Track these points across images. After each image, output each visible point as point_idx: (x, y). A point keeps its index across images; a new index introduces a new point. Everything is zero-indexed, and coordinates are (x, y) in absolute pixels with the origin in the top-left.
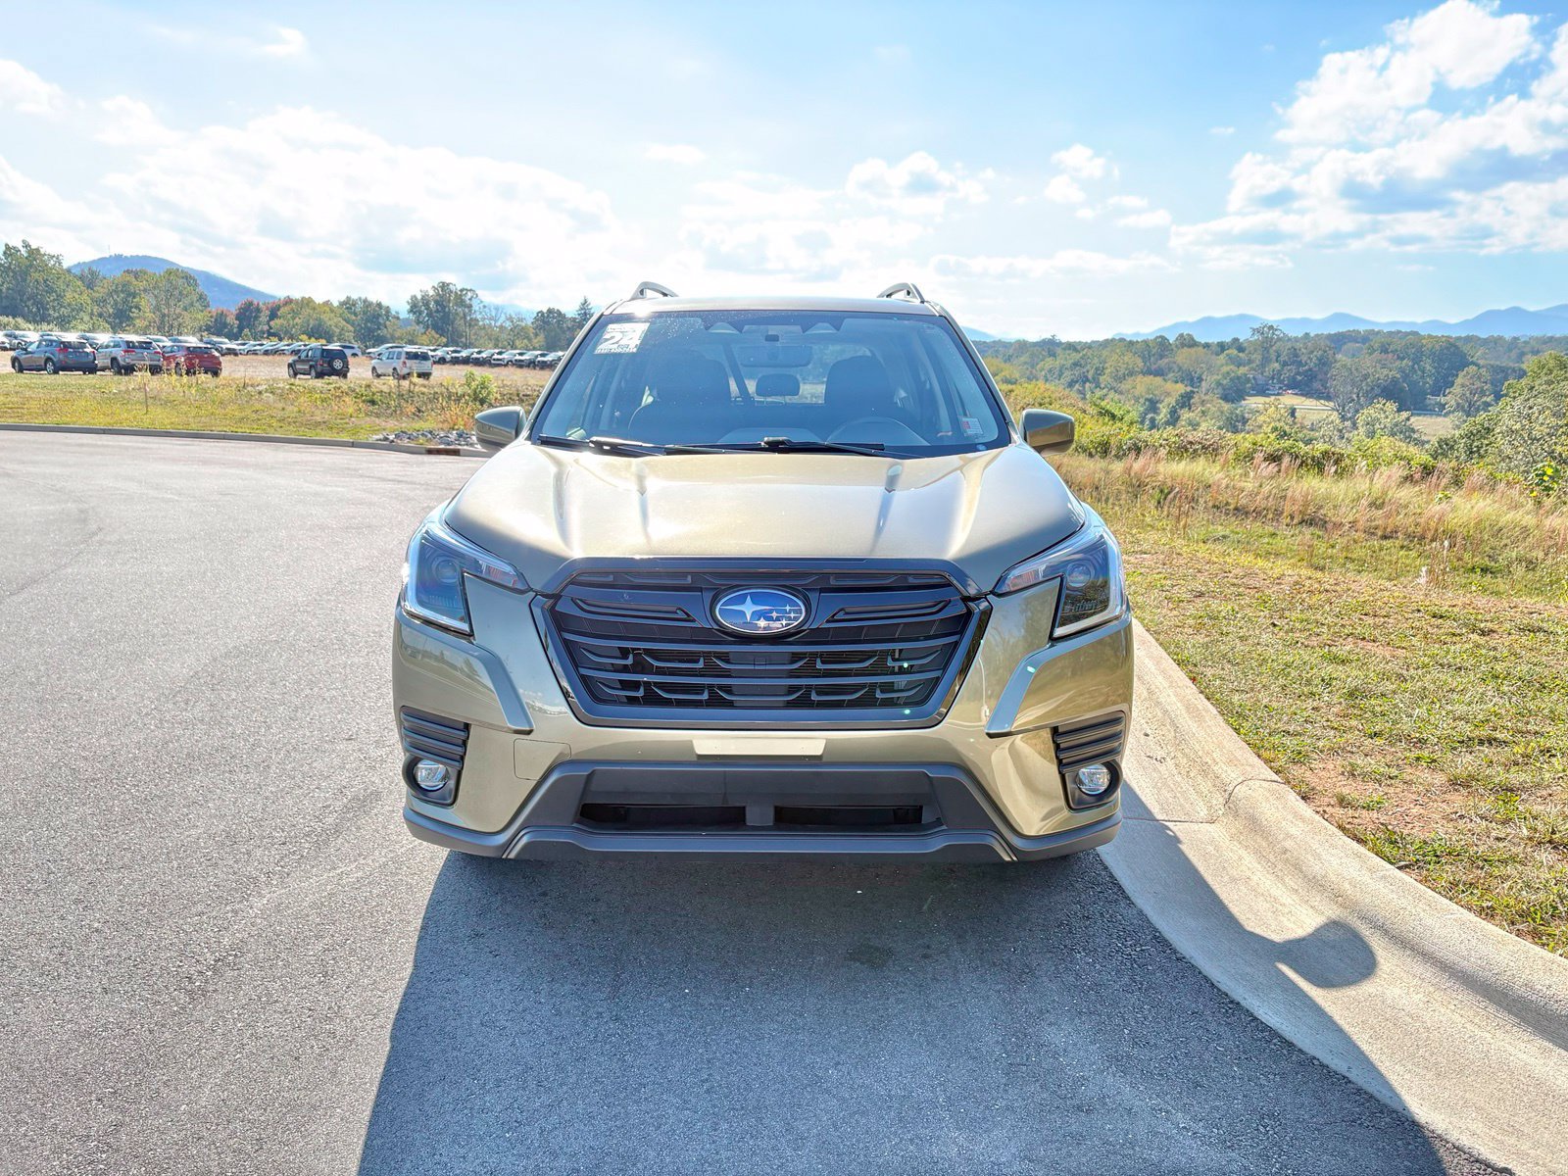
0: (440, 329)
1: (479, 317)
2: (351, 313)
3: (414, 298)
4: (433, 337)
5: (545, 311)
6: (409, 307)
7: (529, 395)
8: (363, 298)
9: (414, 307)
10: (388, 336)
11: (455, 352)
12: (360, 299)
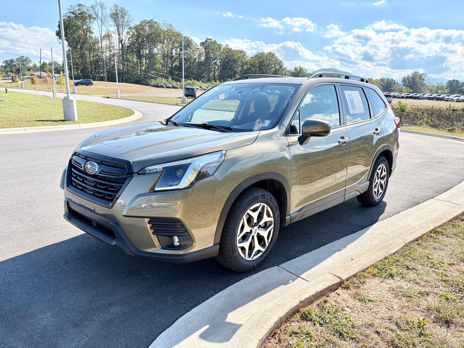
0: (411, 87)
1: (426, 83)
2: (383, 83)
3: (404, 77)
4: (408, 90)
5: (452, 80)
6: (402, 80)
7: (422, 109)
8: (387, 77)
9: (404, 81)
10: (393, 89)
11: (408, 94)
12: (386, 78)
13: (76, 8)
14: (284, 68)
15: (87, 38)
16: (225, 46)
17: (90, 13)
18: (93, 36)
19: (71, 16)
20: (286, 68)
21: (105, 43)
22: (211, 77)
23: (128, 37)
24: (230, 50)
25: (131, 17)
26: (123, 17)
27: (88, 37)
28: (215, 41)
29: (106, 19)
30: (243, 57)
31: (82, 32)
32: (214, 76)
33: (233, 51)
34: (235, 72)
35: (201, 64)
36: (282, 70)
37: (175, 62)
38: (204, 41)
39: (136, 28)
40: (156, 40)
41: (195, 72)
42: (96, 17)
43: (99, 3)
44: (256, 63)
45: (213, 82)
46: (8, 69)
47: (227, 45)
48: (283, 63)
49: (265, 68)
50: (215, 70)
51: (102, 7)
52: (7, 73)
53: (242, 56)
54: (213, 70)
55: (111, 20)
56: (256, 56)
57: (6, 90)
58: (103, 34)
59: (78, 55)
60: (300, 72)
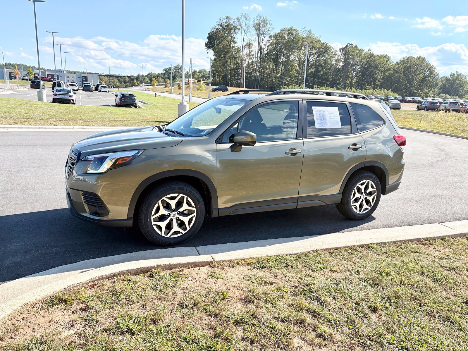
13: (224, 21)
14: (436, 74)
15: (231, 48)
16: (367, 51)
17: (235, 25)
18: (236, 45)
19: (219, 28)
20: (437, 74)
21: (246, 51)
22: (347, 84)
23: (267, 44)
24: (372, 55)
25: (272, 26)
26: (264, 26)
27: (231, 46)
28: (356, 46)
29: (249, 29)
30: (387, 62)
31: (226, 42)
32: (351, 82)
33: (375, 56)
34: (375, 79)
35: (338, 70)
36: (432, 77)
37: (310, 68)
38: (344, 46)
39: (276, 36)
40: (294, 48)
41: (331, 78)
42: (240, 28)
43: (244, 14)
44: (400, 69)
45: (348, 89)
46: (166, 76)
47: (369, 50)
48: (435, 68)
49: (411, 74)
50: (352, 76)
51: (246, 19)
52: (165, 80)
53: (385, 62)
54: (351, 76)
55: (254, 30)
56: (402, 61)
57: (155, 94)
58: (245, 44)
59: (221, 63)
60: (457, 79)
